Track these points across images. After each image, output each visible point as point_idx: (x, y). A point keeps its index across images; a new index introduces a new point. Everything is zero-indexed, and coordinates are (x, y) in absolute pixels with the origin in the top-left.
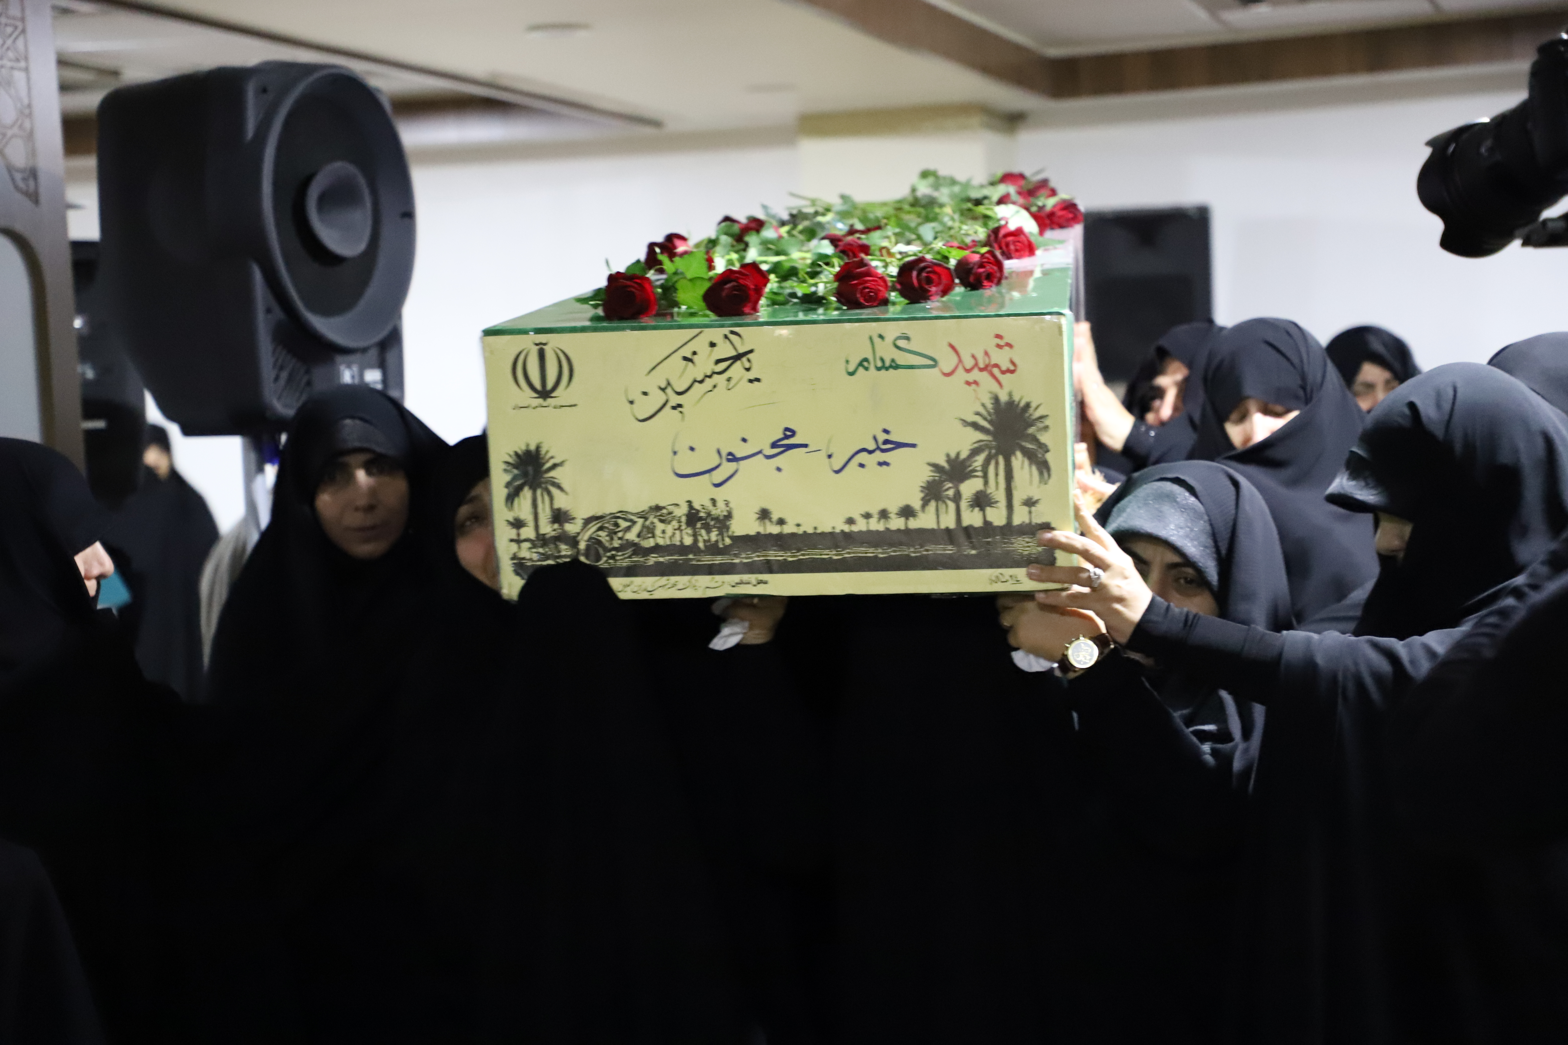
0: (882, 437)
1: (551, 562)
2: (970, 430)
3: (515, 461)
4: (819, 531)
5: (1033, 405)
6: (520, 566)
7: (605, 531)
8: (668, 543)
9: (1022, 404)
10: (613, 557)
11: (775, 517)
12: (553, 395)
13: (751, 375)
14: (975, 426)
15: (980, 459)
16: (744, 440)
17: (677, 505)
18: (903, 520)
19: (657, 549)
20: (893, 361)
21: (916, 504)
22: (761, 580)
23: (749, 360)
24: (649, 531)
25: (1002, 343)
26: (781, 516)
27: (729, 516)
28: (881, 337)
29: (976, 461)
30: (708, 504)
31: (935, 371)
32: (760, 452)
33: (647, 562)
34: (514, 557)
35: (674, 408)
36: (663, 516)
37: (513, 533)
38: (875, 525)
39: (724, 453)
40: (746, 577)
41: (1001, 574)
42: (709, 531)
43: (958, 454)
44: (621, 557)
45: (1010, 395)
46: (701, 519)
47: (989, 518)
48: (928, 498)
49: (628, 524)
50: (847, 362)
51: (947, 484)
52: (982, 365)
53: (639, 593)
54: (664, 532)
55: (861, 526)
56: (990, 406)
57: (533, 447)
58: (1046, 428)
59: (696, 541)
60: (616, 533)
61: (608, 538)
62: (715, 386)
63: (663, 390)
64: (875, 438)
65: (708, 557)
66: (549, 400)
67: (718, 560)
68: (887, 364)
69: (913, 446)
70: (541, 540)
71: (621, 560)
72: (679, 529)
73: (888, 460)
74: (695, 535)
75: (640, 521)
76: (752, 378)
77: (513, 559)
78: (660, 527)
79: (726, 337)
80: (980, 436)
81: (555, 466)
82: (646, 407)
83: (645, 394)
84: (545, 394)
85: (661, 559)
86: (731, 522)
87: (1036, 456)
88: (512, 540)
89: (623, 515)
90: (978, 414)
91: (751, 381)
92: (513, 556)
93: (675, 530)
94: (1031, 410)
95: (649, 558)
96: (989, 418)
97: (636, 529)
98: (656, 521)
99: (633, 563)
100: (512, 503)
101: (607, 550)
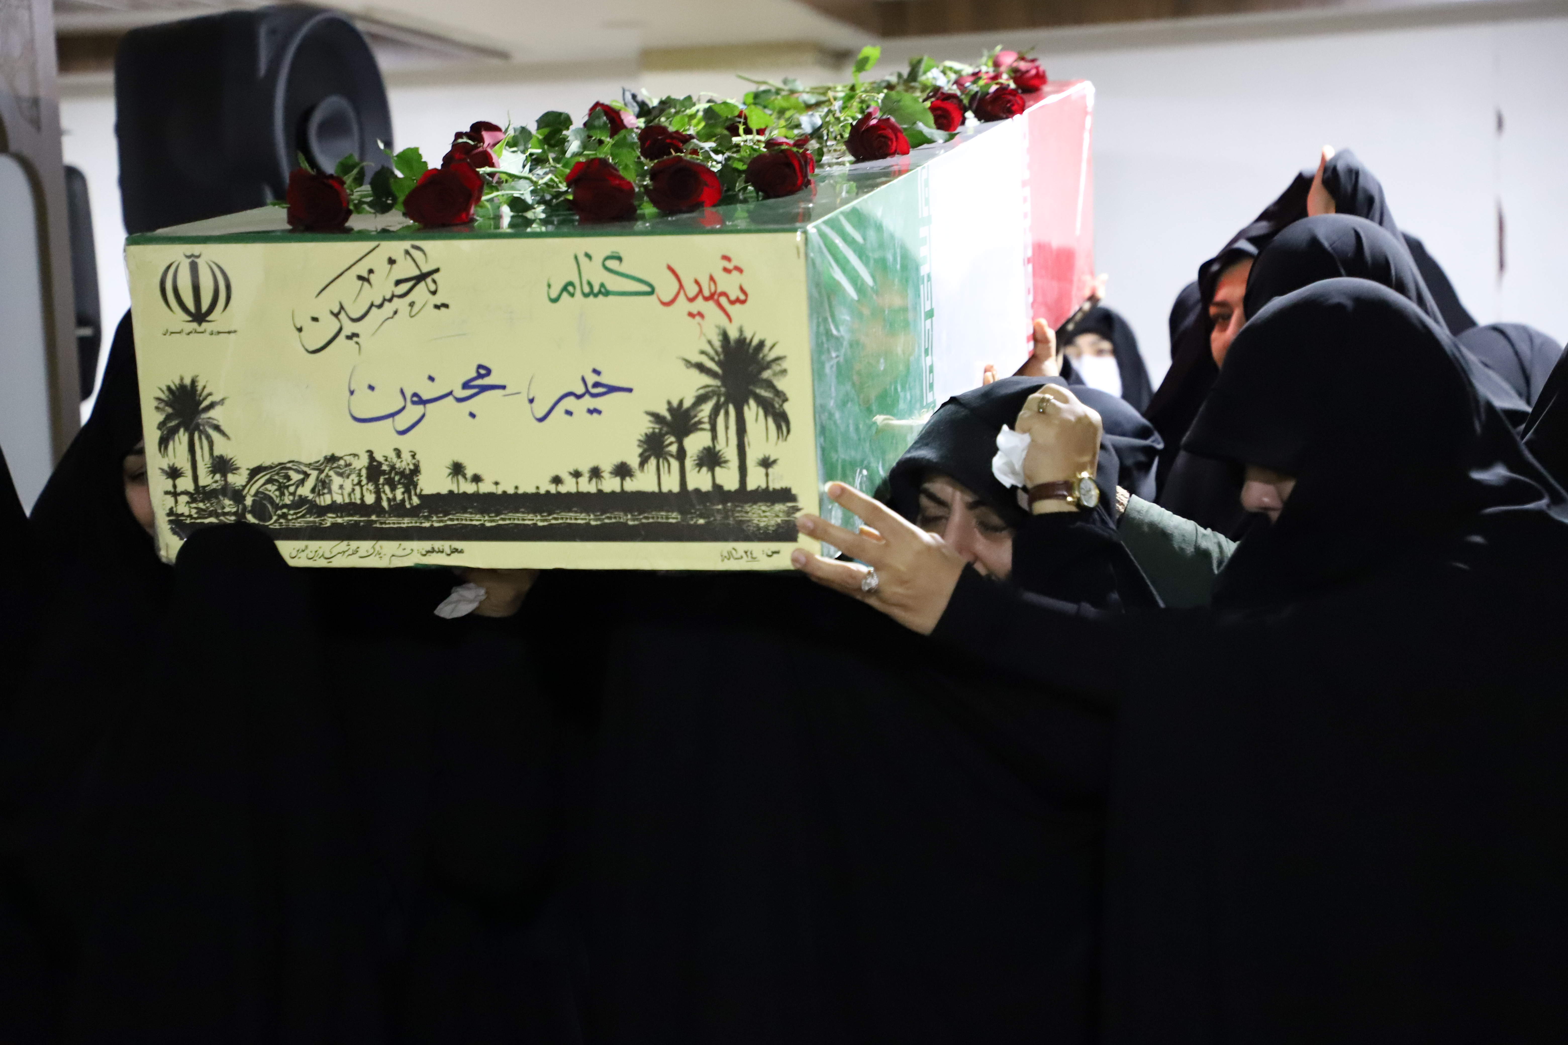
0: (591, 379)
1: (213, 520)
2: (695, 372)
3: (168, 397)
4: (520, 491)
5: (768, 344)
6: (177, 523)
7: (274, 485)
8: (347, 500)
9: (755, 342)
10: (284, 516)
11: (469, 473)
12: (208, 319)
13: (438, 299)
14: (701, 367)
15: (706, 409)
16: (431, 379)
17: (355, 455)
18: (618, 480)
19: (334, 508)
20: (602, 285)
21: (634, 462)
22: (455, 549)
23: (434, 281)
24: (323, 485)
25: (730, 266)
26: (479, 472)
27: (416, 470)
28: (588, 256)
29: (702, 410)
30: (392, 455)
31: (653, 298)
32: (450, 393)
33: (323, 523)
34: (171, 513)
35: (349, 337)
36: (341, 469)
37: (168, 484)
38: (587, 486)
39: (408, 395)
40: (438, 544)
41: (734, 549)
42: (393, 489)
43: (681, 402)
44: (294, 517)
45: (741, 331)
46: (384, 473)
47: (719, 481)
48: (647, 454)
49: (301, 476)
50: (549, 286)
51: (669, 438)
52: (707, 293)
53: (315, 560)
54: (341, 487)
55: (569, 486)
56: (717, 344)
57: (187, 381)
58: (784, 372)
59: (379, 499)
60: (287, 487)
61: (277, 493)
62: (396, 313)
63: (336, 315)
64: (583, 380)
65: (393, 519)
66: (204, 325)
67: (406, 523)
68: (596, 289)
69: (630, 390)
70: (199, 494)
71: (293, 519)
72: (359, 483)
73: (599, 407)
74: (378, 493)
75: (314, 474)
76: (439, 303)
77: (169, 515)
78: (337, 481)
79: (407, 252)
80: (706, 380)
81: (212, 406)
82: (317, 335)
83: (315, 319)
84: (199, 317)
85: (339, 520)
86: (418, 478)
87: (773, 407)
88: (167, 493)
89: (293, 465)
90: (703, 352)
91: (437, 307)
92: (168, 512)
93: (355, 485)
94: (766, 350)
95: (326, 517)
96: (716, 358)
97: (310, 483)
98: (331, 473)
99: (308, 523)
100: (166, 448)
101: (277, 507)
